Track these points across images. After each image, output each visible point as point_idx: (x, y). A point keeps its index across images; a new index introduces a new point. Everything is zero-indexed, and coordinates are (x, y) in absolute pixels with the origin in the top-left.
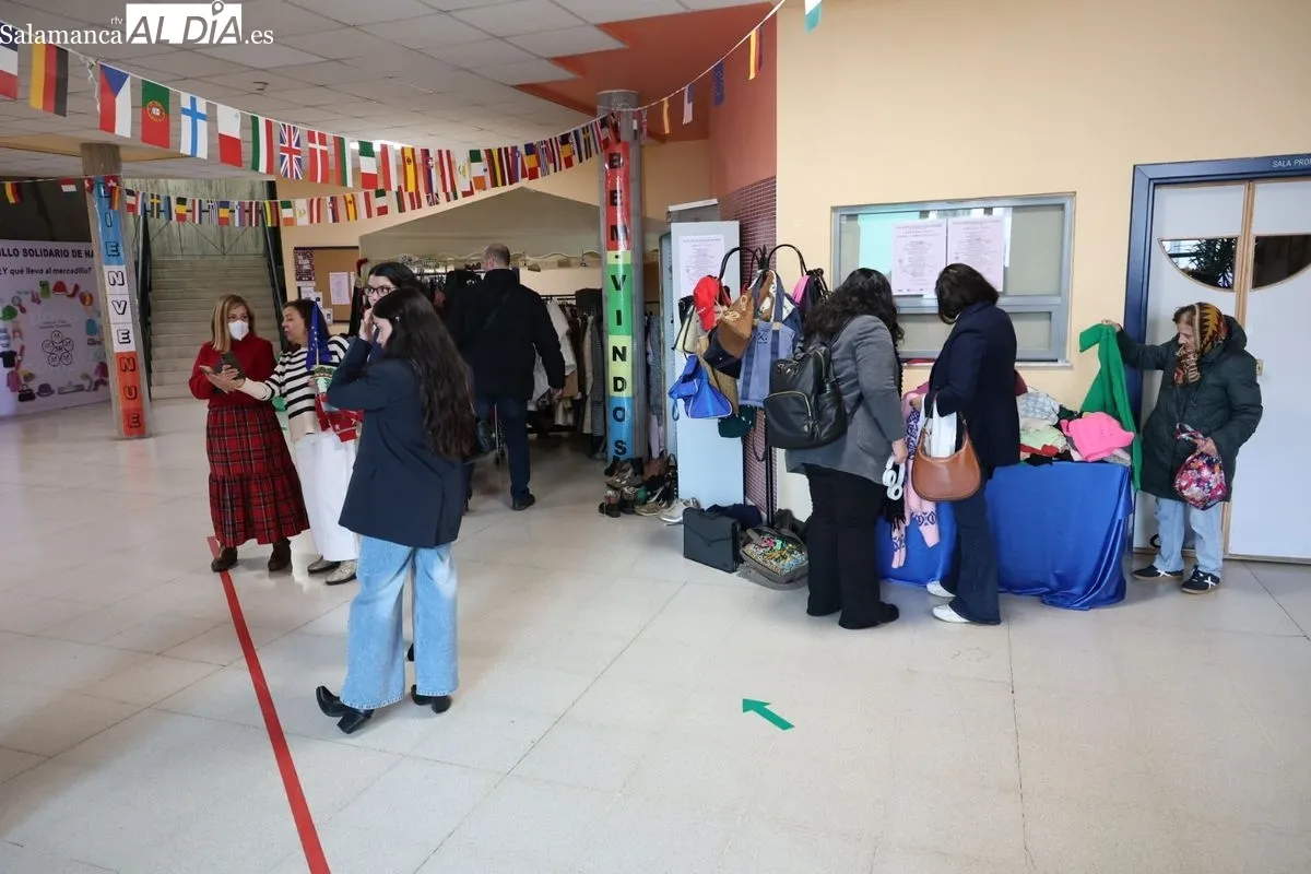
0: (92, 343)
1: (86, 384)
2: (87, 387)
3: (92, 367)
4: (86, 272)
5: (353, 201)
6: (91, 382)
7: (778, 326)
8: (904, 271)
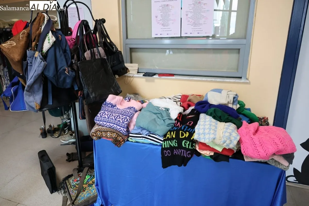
7: (37, 54)
8: (158, 23)
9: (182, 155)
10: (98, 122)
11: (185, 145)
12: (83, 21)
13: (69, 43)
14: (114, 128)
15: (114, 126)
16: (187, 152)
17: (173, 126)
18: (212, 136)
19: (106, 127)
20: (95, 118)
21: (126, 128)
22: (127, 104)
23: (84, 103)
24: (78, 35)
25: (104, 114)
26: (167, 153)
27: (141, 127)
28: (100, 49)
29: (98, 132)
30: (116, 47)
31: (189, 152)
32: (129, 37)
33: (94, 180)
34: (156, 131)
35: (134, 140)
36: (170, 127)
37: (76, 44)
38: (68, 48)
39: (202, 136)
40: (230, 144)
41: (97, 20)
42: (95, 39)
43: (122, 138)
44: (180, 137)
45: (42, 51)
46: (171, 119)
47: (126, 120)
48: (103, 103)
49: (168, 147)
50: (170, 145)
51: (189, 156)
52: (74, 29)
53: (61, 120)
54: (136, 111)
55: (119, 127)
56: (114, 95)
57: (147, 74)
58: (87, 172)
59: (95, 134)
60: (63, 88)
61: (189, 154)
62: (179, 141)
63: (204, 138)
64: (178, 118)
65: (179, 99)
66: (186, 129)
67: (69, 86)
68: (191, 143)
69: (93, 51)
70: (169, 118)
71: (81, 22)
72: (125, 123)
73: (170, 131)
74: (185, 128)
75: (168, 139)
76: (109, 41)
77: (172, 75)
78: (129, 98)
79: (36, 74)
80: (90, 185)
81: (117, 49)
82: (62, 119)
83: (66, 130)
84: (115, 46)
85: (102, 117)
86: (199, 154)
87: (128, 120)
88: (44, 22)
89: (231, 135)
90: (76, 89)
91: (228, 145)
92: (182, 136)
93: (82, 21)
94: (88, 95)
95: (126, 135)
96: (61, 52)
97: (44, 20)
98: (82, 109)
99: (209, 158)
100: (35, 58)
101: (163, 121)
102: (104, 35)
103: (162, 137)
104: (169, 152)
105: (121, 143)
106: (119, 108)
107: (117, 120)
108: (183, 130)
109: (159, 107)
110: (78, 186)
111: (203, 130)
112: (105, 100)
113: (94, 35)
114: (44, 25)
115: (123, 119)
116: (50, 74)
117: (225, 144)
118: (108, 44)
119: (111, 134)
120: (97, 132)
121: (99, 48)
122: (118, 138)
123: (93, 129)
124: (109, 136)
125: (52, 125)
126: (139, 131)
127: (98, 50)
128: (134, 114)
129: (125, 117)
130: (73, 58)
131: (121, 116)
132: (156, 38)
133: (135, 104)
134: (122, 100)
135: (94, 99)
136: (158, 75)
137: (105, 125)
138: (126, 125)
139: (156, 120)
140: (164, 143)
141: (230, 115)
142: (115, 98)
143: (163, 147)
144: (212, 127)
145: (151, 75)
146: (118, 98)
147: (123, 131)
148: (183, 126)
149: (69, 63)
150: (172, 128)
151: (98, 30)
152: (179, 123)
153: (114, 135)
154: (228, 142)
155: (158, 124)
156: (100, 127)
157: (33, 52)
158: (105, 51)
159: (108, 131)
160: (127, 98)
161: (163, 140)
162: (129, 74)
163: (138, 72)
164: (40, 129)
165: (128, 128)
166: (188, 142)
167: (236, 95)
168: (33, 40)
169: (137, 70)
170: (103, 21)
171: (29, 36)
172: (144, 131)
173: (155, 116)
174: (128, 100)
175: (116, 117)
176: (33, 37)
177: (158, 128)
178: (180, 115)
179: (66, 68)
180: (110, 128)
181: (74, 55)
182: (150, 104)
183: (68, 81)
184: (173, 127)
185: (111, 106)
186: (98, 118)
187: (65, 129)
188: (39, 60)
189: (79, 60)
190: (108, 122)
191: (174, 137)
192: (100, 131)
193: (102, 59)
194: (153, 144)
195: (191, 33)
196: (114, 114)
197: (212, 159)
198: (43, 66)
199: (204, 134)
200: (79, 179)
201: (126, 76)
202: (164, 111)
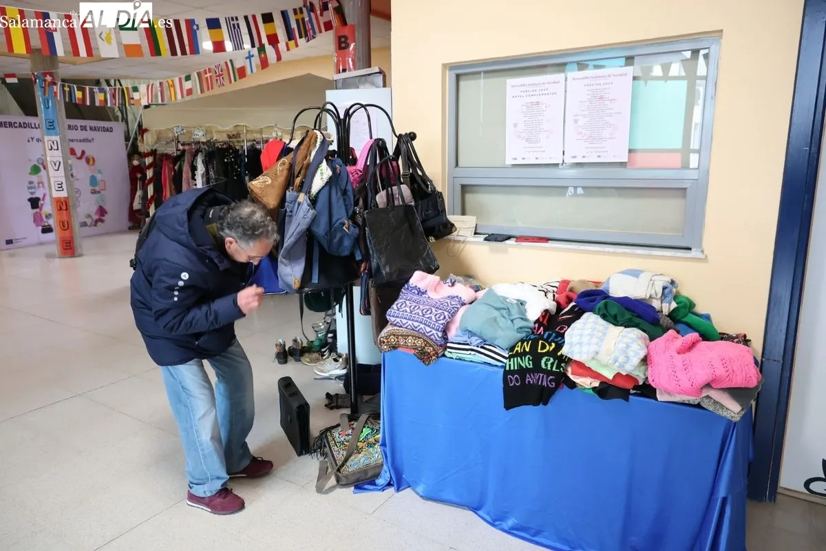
0: (94, 192)
1: (89, 221)
2: (89, 224)
3: (94, 209)
4: (90, 141)
5: (173, 86)
6: (92, 220)
7: (302, 197)
8: (519, 136)
9: (540, 383)
10: (393, 319)
11: (546, 365)
12: (378, 140)
13: (351, 178)
14: (421, 330)
15: (420, 327)
16: (547, 377)
17: (528, 332)
18: (593, 348)
19: (406, 328)
20: (388, 312)
21: (441, 331)
22: (446, 291)
23: (370, 284)
24: (368, 164)
25: (404, 305)
26: (514, 381)
27: (470, 331)
28: (405, 188)
29: (392, 336)
30: (432, 185)
31: (551, 377)
32: (460, 164)
33: (378, 436)
34: (495, 339)
35: (455, 354)
36: (524, 335)
37: (362, 181)
38: (349, 188)
39: (576, 349)
40: (626, 363)
41: (400, 135)
42: (396, 169)
43: (434, 350)
44: (539, 351)
45: (310, 192)
46: (526, 320)
47: (442, 317)
48: (404, 286)
49: (516, 368)
50: (520, 365)
51: (552, 385)
52: (360, 157)
53: (315, 333)
54: (463, 304)
55: (428, 329)
56: (424, 271)
57: (492, 238)
58: (366, 422)
59: (387, 339)
60: (337, 255)
61: (551, 381)
62: (537, 358)
63: (580, 353)
64: (541, 320)
65: (555, 289)
66: (552, 338)
67: (346, 253)
68: (556, 361)
69: (390, 192)
70: (522, 317)
71: (374, 143)
72: (439, 322)
73: (522, 341)
74: (549, 336)
75: (517, 355)
76: (420, 173)
77: (546, 240)
78: (453, 281)
79: (299, 229)
80: (371, 445)
81: (435, 188)
82: (316, 331)
83: (325, 351)
84: (431, 181)
85: (401, 310)
86: (573, 385)
87: (447, 317)
88: (315, 146)
89: (628, 346)
90: (358, 257)
91: (621, 366)
92: (541, 349)
93: (376, 140)
94: (378, 268)
95: (441, 346)
96: (339, 193)
97: (316, 141)
98: (365, 296)
99: (591, 391)
100: (299, 204)
101: (510, 322)
102: (413, 163)
103: (507, 352)
104: (516, 378)
105: (431, 357)
106: (431, 296)
107: (427, 316)
108: (546, 340)
109: (505, 298)
110: (348, 444)
111: (578, 337)
112: (407, 281)
113: (394, 163)
114: (316, 149)
115: (438, 316)
116: (321, 230)
117: (617, 364)
118: (419, 180)
119: (415, 340)
120: (390, 336)
121: (402, 186)
122: (426, 348)
123: (383, 332)
124: (409, 345)
125: (299, 340)
126: (465, 338)
127: (400, 189)
128: (458, 308)
129: (440, 311)
130: (356, 204)
131: (433, 309)
132: (513, 165)
133: (462, 291)
134: (439, 283)
135: (388, 276)
136: (515, 239)
137: (404, 325)
138: (442, 326)
139: (498, 320)
140: (510, 361)
141: (639, 316)
142: (426, 278)
143: (507, 368)
144: (595, 333)
145: (500, 239)
146: (433, 279)
147: (436, 337)
148: (547, 333)
149: (350, 212)
150: (527, 337)
151: (402, 153)
152: (542, 328)
153: (419, 342)
154: (621, 359)
155: (500, 327)
156: (396, 328)
157: (295, 194)
158: (413, 191)
159: (408, 336)
160: (449, 281)
161: (507, 356)
162: (458, 236)
163: (475, 233)
164: (277, 345)
165: (445, 331)
166: (552, 360)
167: (672, 282)
168: (296, 173)
169: (474, 229)
170: (412, 136)
171: (291, 167)
172: (474, 339)
173: (496, 313)
174: (450, 284)
175: (425, 310)
176: (297, 169)
177: (500, 333)
178: (546, 314)
179: (346, 222)
180: (413, 330)
181: (359, 199)
182: (491, 292)
183: (347, 243)
184: (528, 334)
185: (416, 292)
186: (393, 311)
187: (323, 350)
188: (305, 206)
189: (366, 208)
190: (409, 319)
191: (527, 350)
192: (394, 335)
193: (407, 207)
194: (490, 364)
195: (584, 157)
196: (421, 307)
197: (595, 394)
198: (310, 217)
199: (580, 344)
200: (350, 431)
201: (450, 240)
202: (515, 306)
